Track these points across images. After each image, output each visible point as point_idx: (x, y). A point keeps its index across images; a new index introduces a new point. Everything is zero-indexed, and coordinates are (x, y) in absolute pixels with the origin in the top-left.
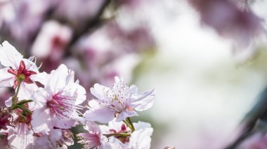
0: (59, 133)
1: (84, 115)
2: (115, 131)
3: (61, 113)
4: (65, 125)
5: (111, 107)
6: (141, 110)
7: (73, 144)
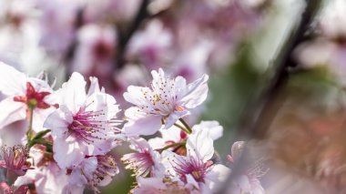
0: (94, 162)
1: (123, 130)
2: (173, 142)
3: (90, 135)
4: (100, 149)
5: (155, 112)
6: (194, 106)
7: (118, 172)
